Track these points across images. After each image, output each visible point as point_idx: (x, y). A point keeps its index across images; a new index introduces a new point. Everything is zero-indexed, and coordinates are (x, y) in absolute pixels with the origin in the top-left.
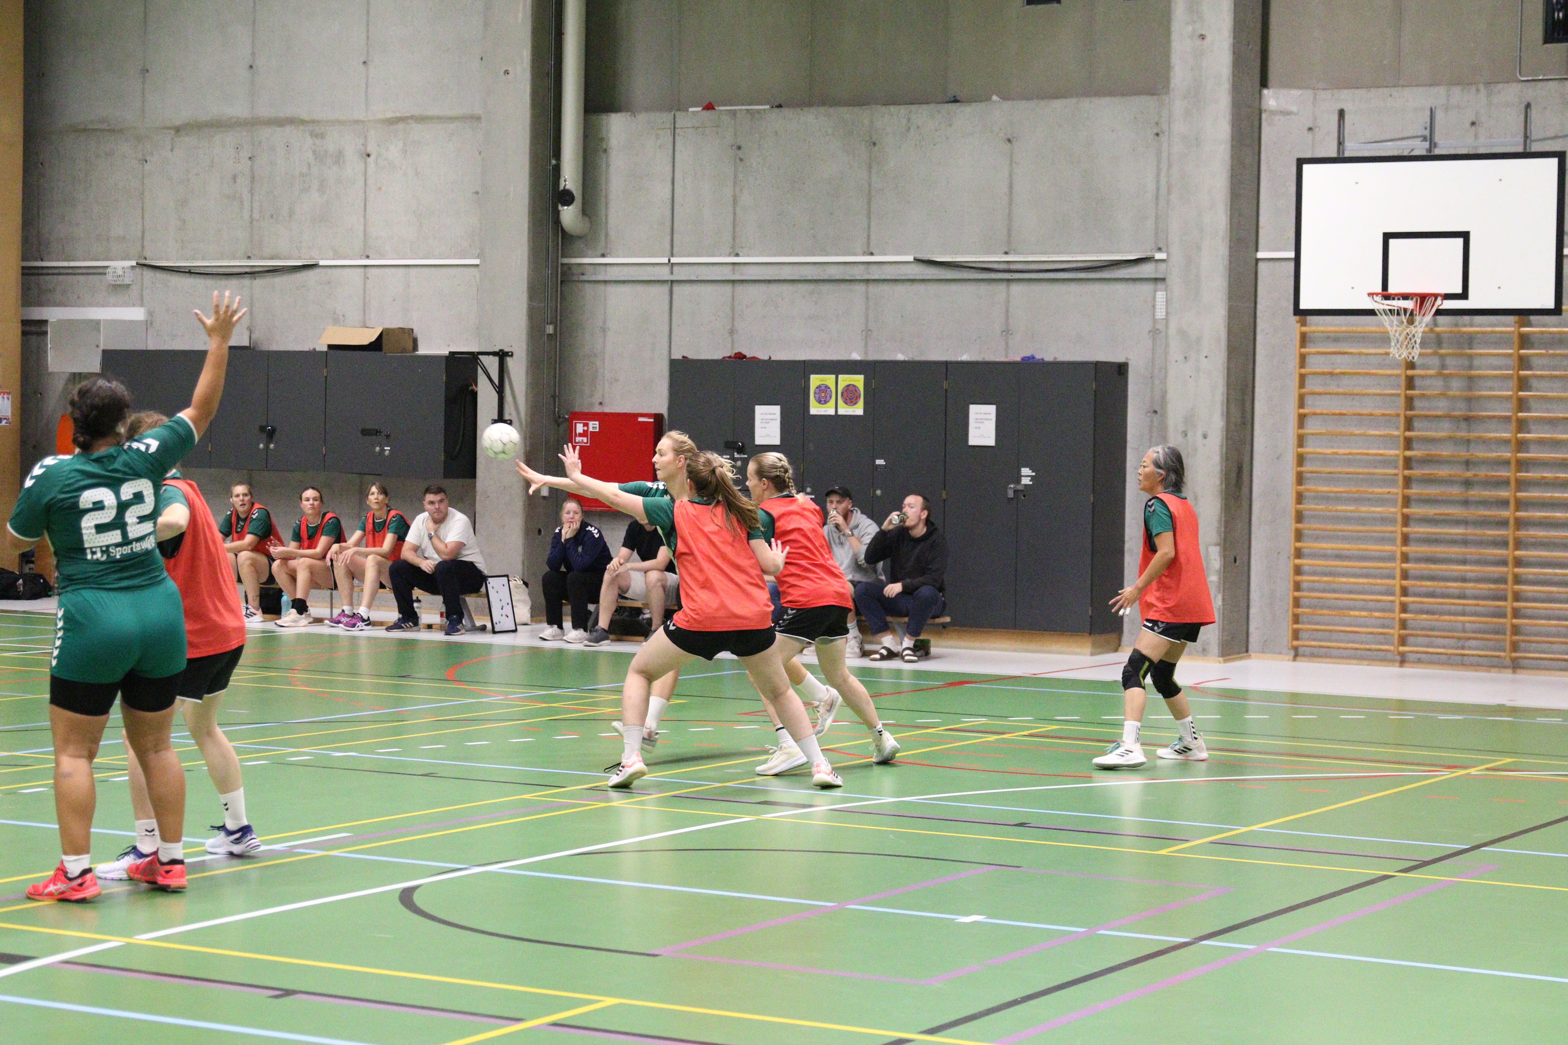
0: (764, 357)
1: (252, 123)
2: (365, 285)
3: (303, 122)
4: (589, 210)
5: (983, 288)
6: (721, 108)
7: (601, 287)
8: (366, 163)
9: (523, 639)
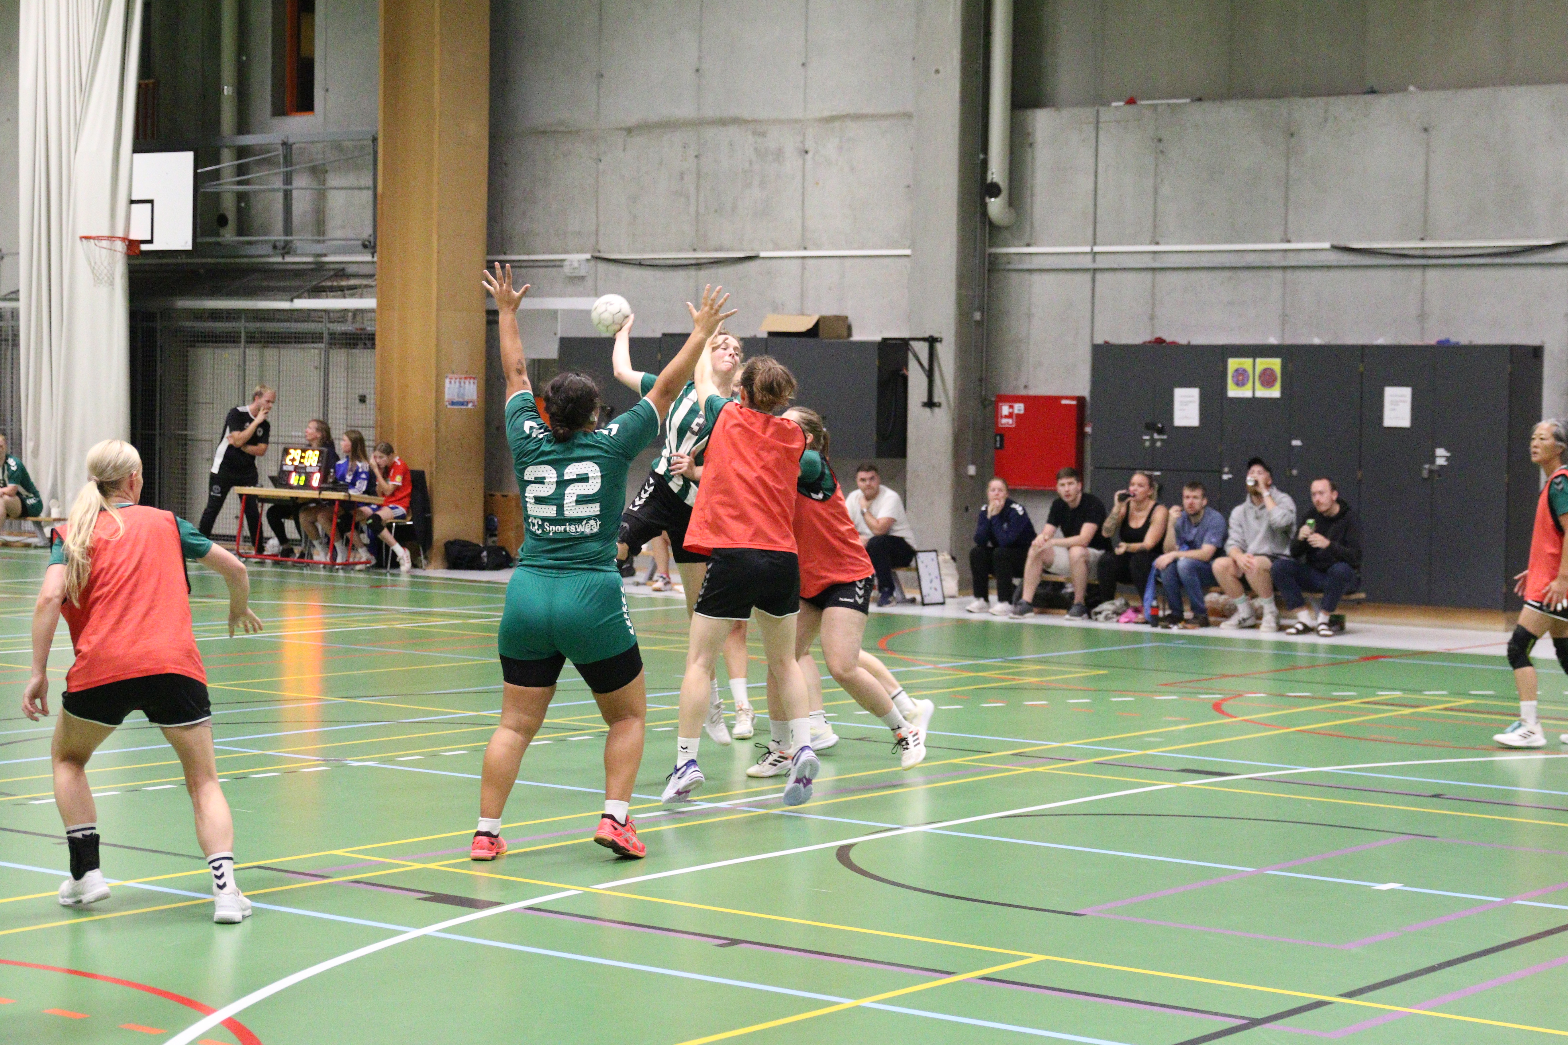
0: (1183, 341)
1: (699, 123)
2: (802, 274)
3: (746, 122)
4: (1015, 201)
5: (1400, 274)
6: (1143, 102)
7: (1027, 276)
8: (804, 161)
9: (951, 611)
